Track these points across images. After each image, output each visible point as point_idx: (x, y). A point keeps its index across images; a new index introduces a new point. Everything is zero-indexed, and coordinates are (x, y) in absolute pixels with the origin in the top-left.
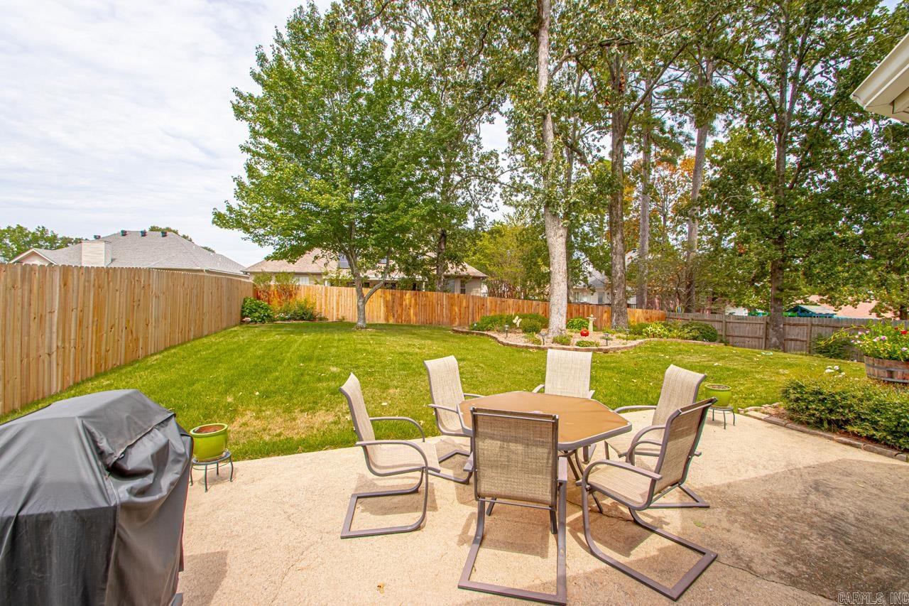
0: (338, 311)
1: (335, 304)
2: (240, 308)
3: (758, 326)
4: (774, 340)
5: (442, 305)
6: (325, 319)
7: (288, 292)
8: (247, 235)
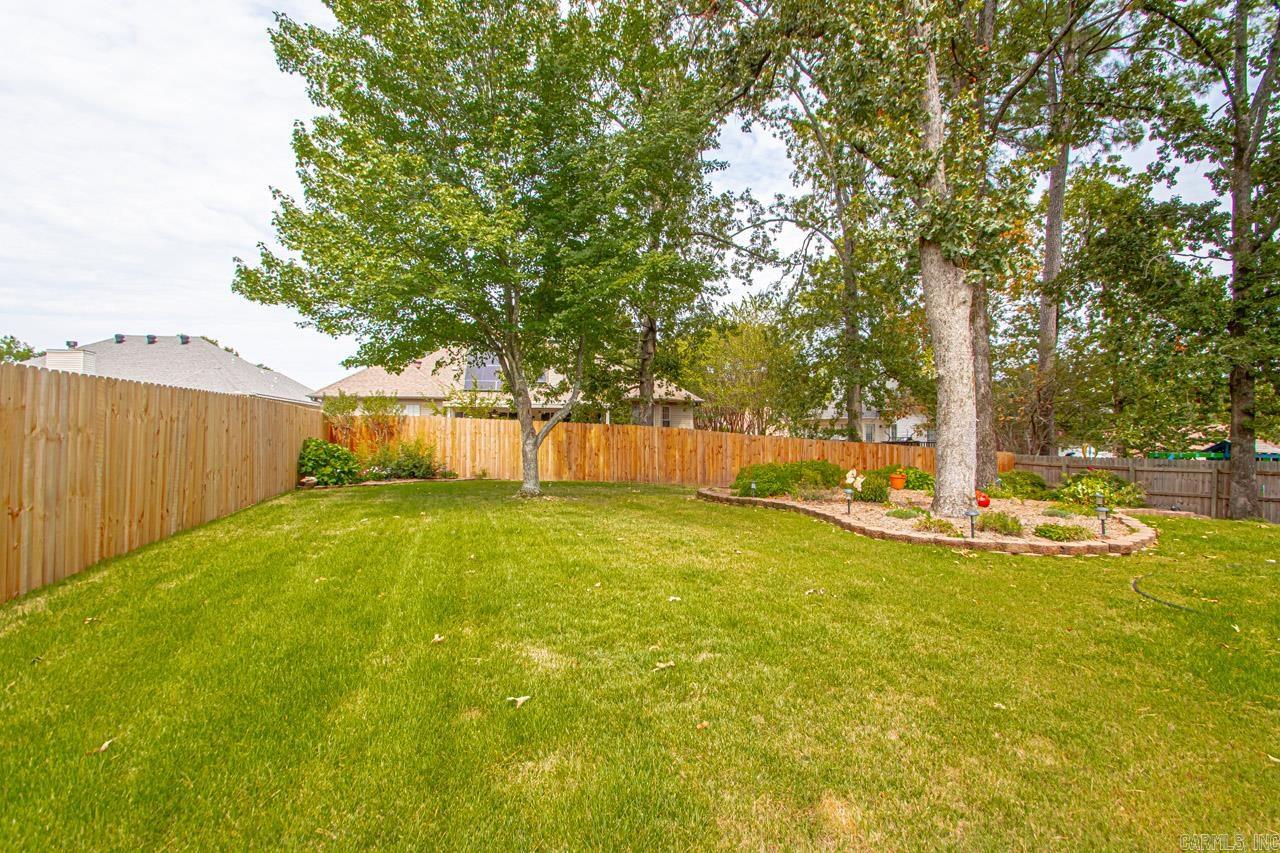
0: (474, 460)
1: (468, 448)
2: (296, 459)
3: (1201, 476)
4: (1242, 500)
5: (652, 449)
6: (451, 475)
7: (385, 429)
8: (308, 318)
